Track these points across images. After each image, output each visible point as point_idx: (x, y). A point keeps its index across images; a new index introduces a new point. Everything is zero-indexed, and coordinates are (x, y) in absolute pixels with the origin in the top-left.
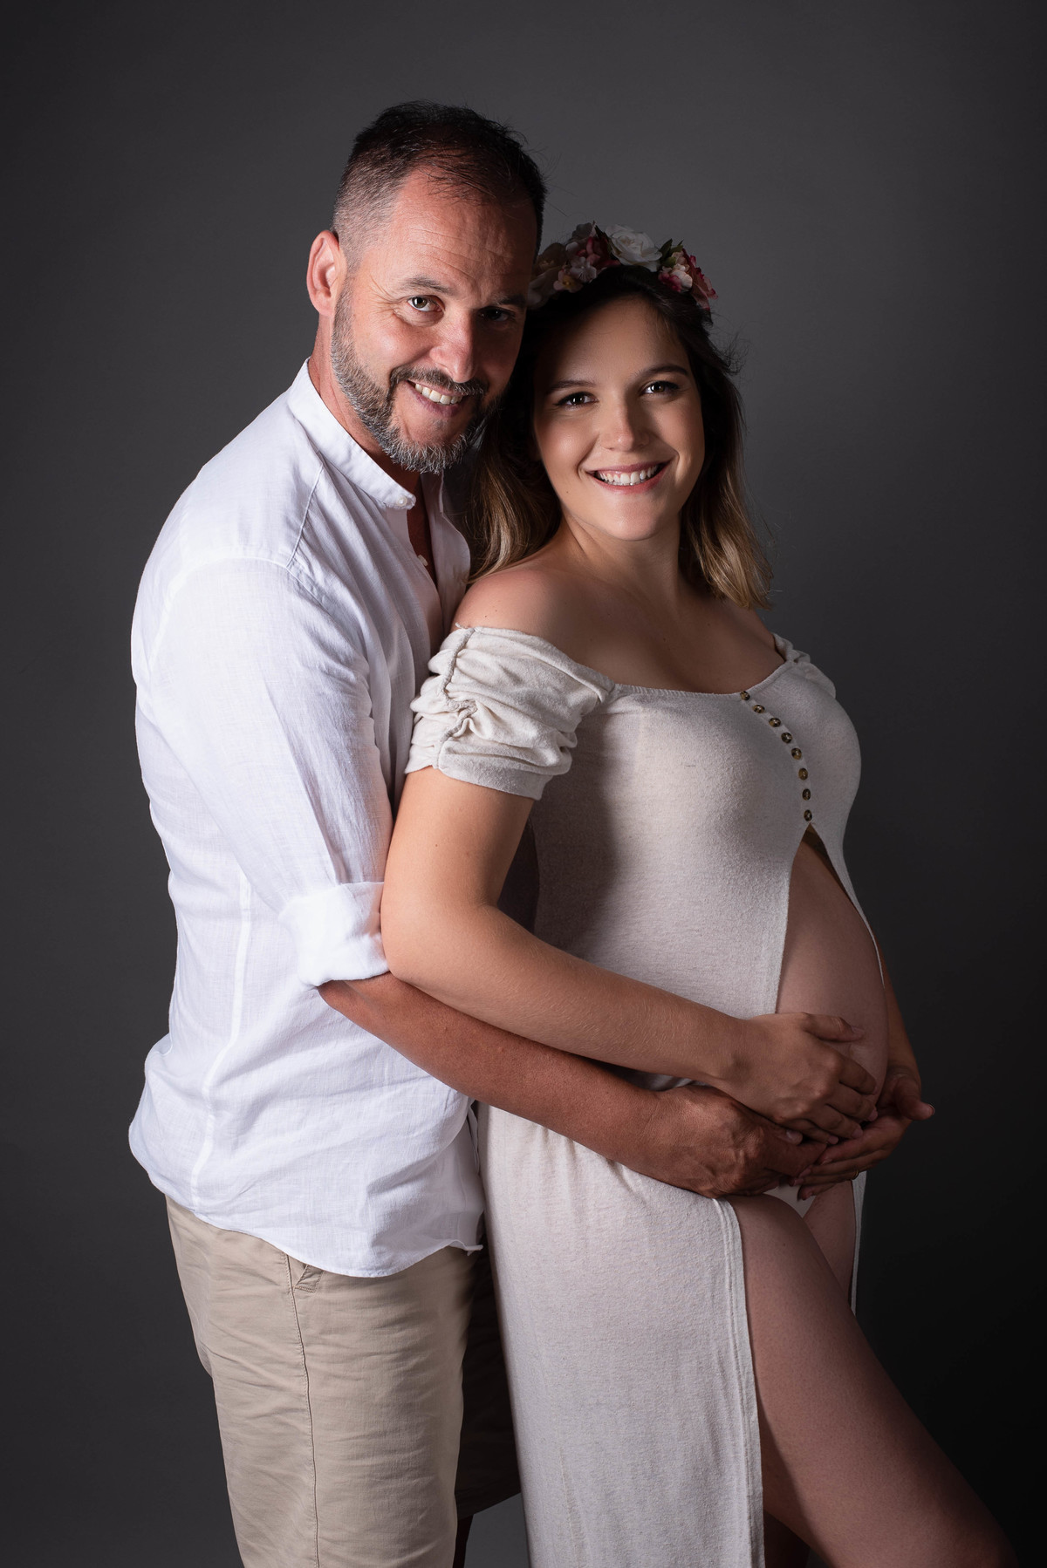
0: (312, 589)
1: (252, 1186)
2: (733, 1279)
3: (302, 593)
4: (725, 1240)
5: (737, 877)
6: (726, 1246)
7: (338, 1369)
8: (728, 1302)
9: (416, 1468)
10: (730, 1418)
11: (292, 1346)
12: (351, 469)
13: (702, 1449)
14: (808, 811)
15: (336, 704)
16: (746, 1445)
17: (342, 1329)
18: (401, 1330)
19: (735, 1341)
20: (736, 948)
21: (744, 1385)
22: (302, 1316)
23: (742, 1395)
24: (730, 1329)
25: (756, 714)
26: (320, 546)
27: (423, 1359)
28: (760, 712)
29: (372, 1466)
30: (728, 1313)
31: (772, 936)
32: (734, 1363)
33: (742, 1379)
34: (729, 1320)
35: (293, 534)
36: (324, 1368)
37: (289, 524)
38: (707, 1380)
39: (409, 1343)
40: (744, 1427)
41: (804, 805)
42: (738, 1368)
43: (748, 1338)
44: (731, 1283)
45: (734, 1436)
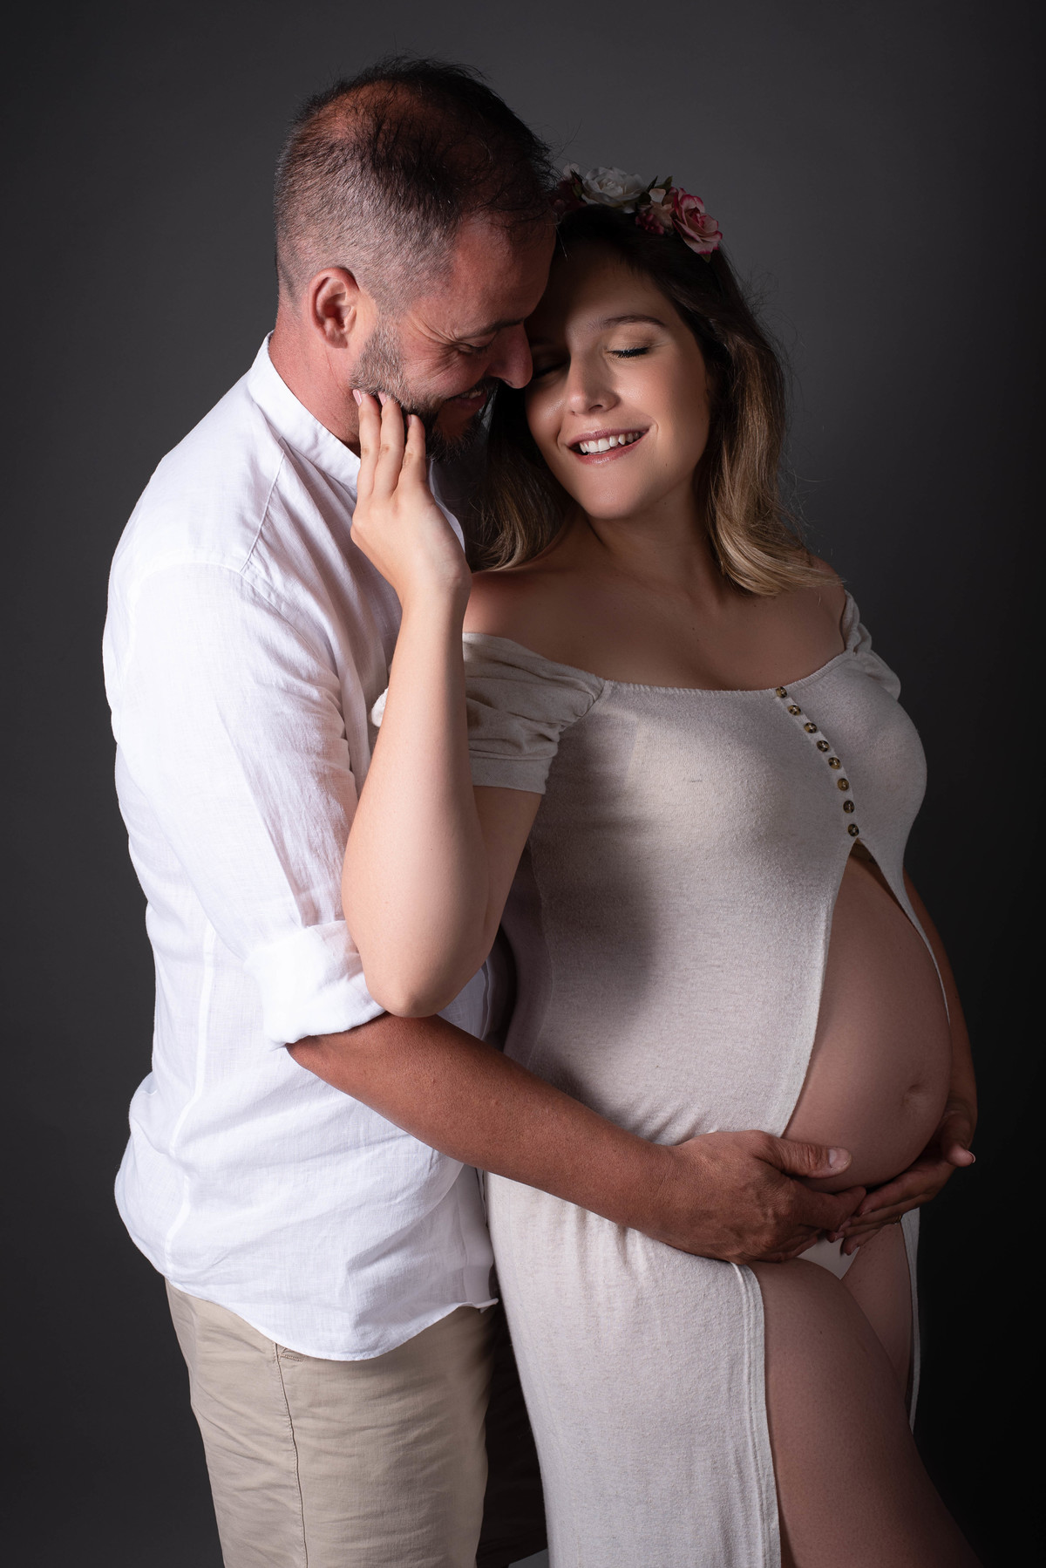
0: (269, 595)
1: (225, 1258)
2: (753, 1370)
3: (256, 600)
4: (746, 1325)
5: (761, 905)
6: (746, 1333)
7: (330, 1444)
8: (746, 1396)
9: (419, 1549)
10: (747, 1525)
11: (279, 1418)
12: (319, 455)
13: (714, 1559)
14: (853, 826)
15: (297, 725)
16: (764, 1556)
17: (333, 1402)
18: (400, 1399)
19: (753, 1440)
20: (763, 986)
21: (764, 1489)
22: (289, 1387)
23: (761, 1500)
24: (748, 1426)
25: (791, 715)
26: (282, 546)
27: (427, 1430)
28: (795, 714)
29: (369, 1549)
30: (746, 1408)
31: (805, 972)
32: (753, 1464)
33: (762, 1482)
34: (747, 1416)
35: (250, 535)
36: (313, 1443)
37: (245, 523)
38: (722, 1482)
39: (408, 1414)
40: (763, 1536)
41: (847, 819)
42: (757, 1470)
43: (767, 1436)
44: (750, 1374)
45: (750, 1544)
